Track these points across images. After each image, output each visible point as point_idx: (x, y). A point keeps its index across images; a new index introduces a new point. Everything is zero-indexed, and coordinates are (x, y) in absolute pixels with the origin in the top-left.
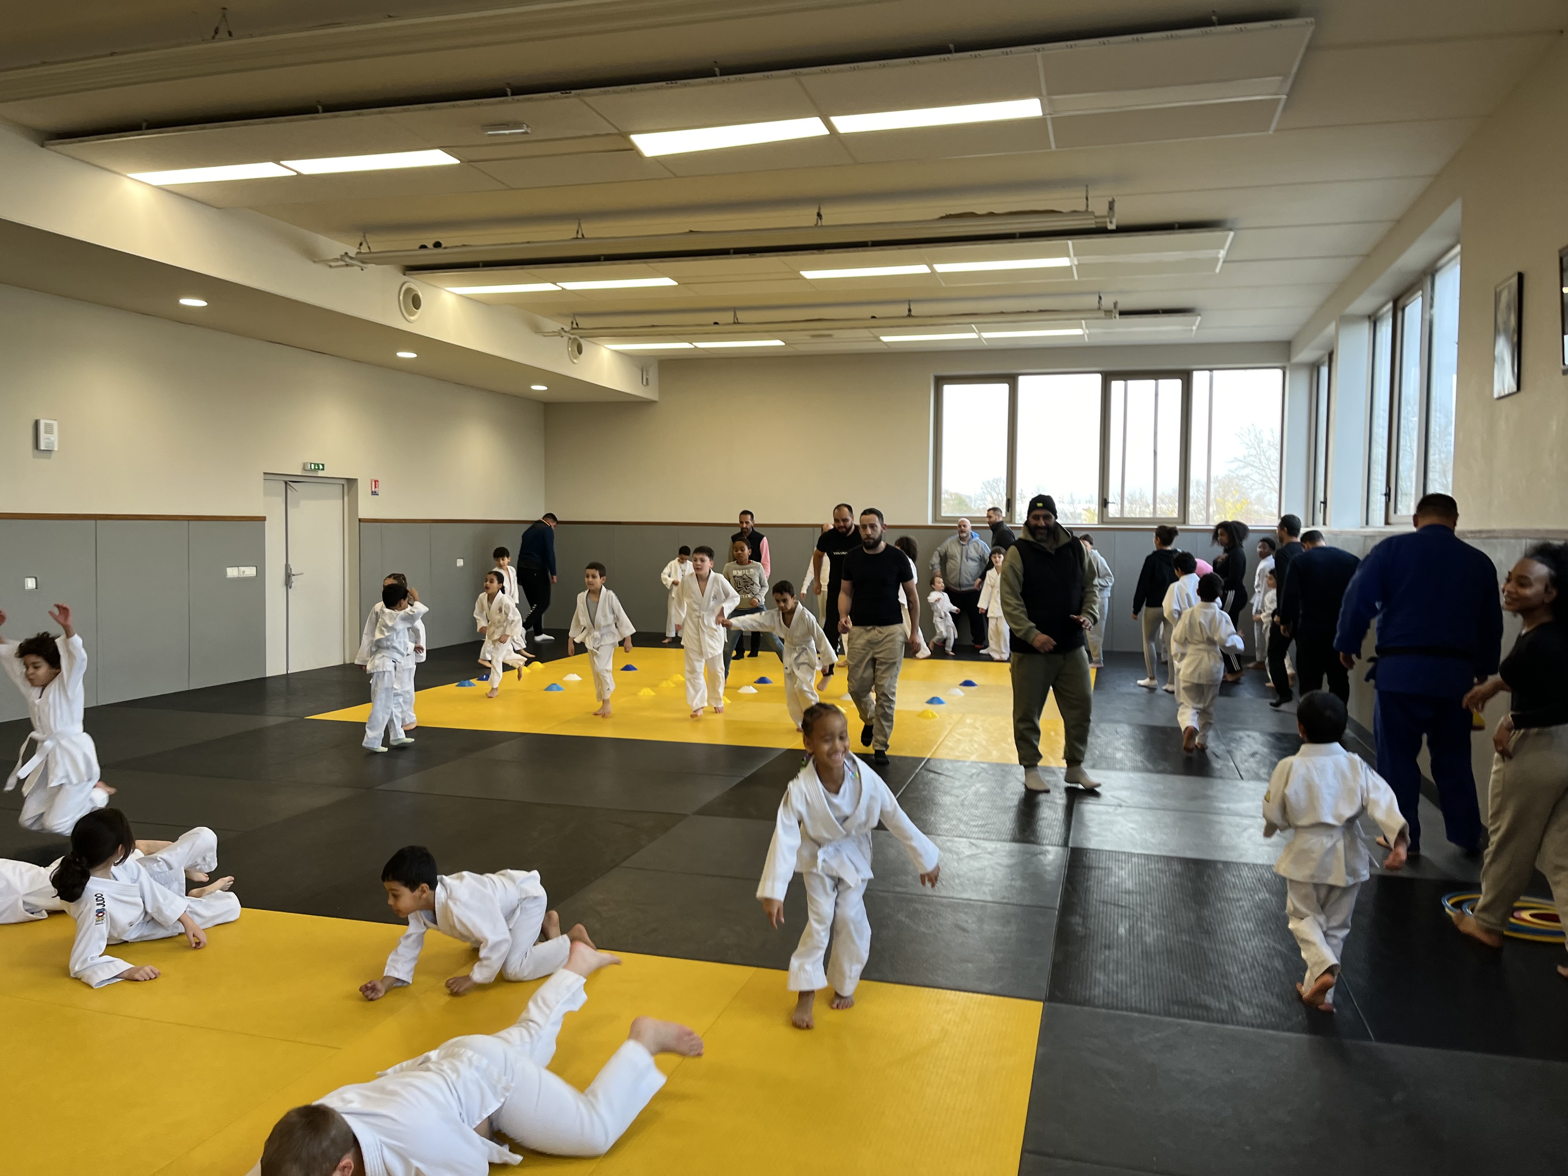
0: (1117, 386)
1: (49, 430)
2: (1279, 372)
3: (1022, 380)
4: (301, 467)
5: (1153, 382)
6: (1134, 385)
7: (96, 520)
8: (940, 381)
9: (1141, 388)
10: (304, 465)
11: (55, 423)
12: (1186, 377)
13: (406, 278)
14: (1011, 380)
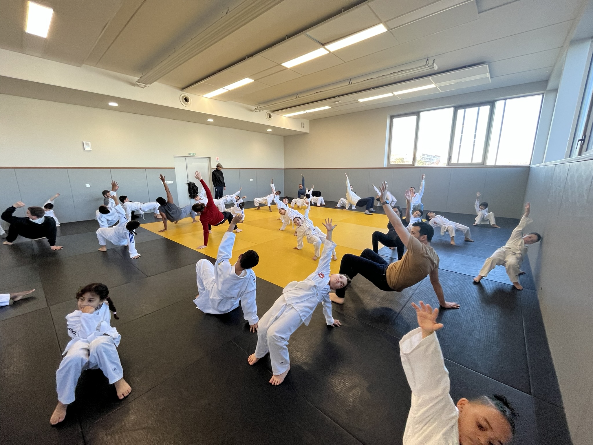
0: (460, 112)
1: (87, 144)
2: (541, 96)
3: (422, 114)
4: (188, 154)
5: (477, 108)
6: (469, 110)
7: (110, 169)
8: (392, 118)
9: (472, 112)
10: (189, 153)
11: (89, 142)
12: (492, 104)
13: (182, 92)
14: (418, 114)
